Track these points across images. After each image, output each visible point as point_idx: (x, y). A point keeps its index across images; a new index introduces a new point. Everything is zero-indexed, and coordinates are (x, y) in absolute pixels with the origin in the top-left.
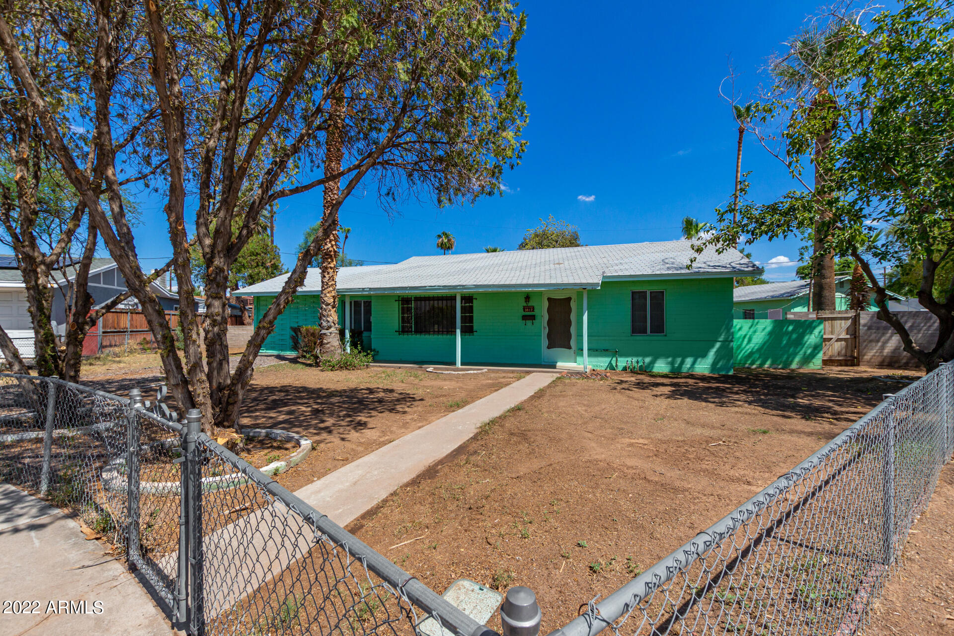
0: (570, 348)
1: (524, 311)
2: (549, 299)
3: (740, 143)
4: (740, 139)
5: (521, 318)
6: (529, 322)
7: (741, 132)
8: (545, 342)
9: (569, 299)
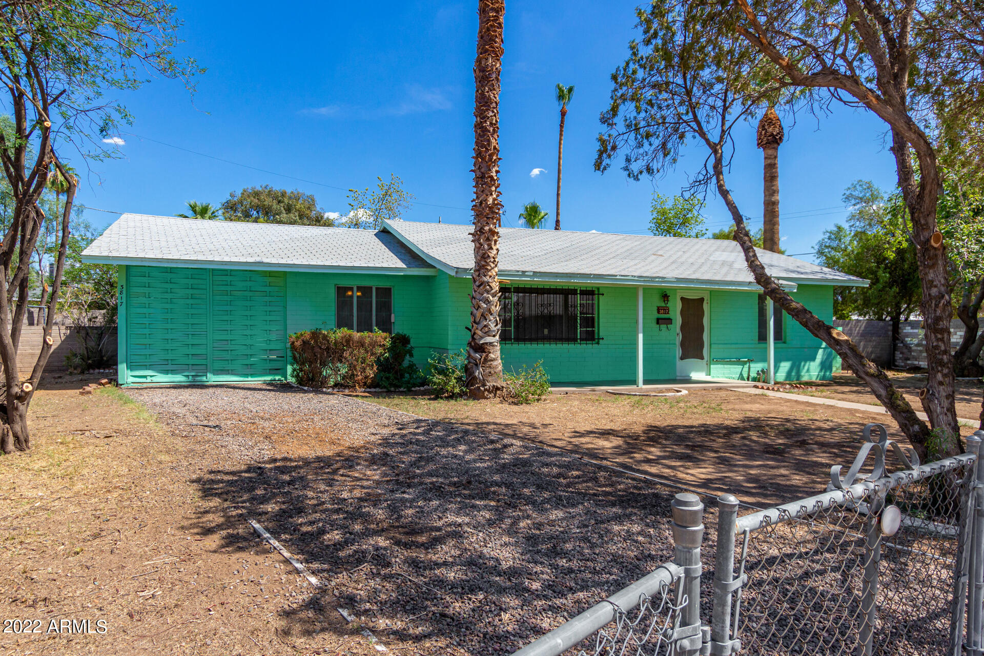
0: (702, 358)
1: (658, 312)
2: (683, 299)
3: (561, 126)
4: (562, 122)
5: (655, 321)
6: (663, 327)
7: (563, 114)
8: (679, 352)
9: (702, 300)
